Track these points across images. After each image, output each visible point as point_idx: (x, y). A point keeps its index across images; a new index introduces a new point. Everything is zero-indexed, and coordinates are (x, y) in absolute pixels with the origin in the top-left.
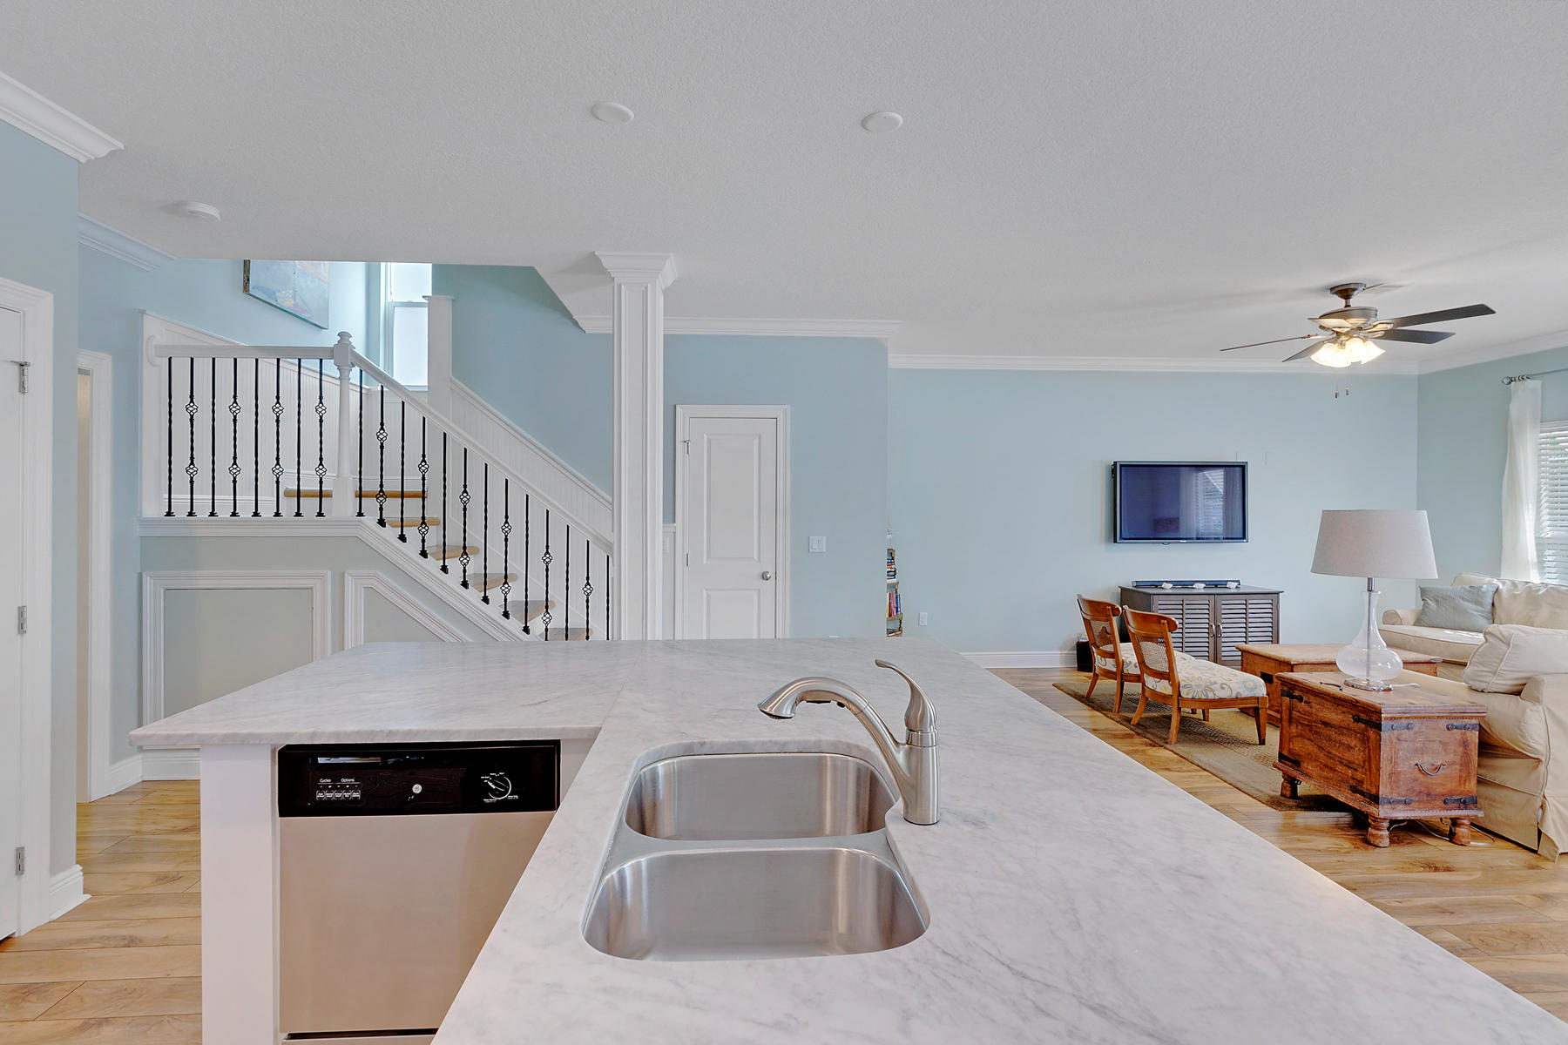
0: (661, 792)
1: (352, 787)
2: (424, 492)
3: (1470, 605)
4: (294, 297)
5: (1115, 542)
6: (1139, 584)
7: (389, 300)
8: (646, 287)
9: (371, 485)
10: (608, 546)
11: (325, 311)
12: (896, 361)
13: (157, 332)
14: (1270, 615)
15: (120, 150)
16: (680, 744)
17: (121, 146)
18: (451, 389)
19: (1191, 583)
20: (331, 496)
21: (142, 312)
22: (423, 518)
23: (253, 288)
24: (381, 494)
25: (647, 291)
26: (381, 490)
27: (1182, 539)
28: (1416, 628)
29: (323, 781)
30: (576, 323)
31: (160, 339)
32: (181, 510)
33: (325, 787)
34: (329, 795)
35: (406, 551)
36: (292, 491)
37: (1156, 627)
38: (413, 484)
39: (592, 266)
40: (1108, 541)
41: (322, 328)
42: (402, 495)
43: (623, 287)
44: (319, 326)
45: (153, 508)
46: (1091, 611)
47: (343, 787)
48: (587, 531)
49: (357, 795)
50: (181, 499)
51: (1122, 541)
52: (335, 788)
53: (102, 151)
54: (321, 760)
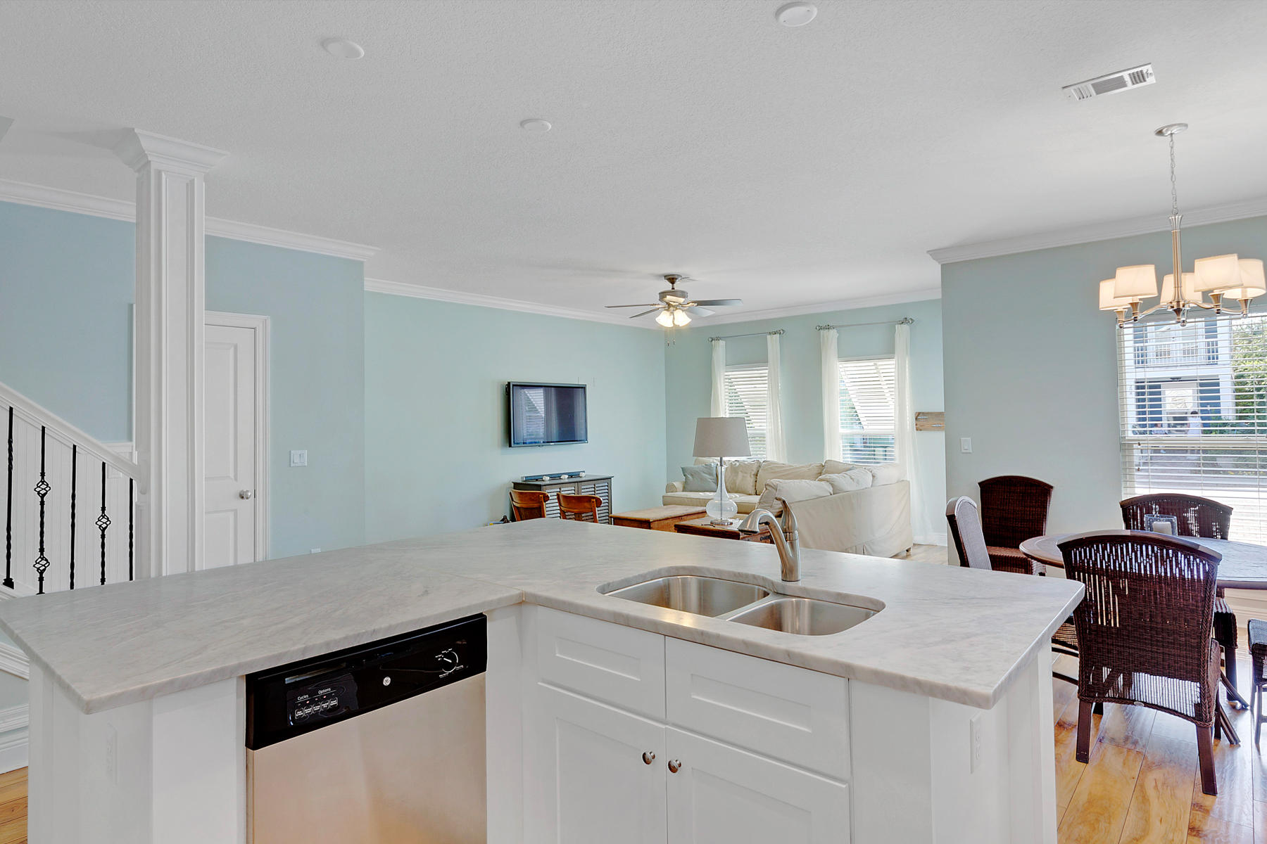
1: (329, 697)
3: (707, 475)
5: (510, 446)
6: (528, 479)
12: (370, 284)
14: (607, 494)
19: (558, 476)
27: (552, 442)
28: (684, 493)
29: (300, 699)
33: (304, 705)
34: (308, 711)
37: (587, 505)
40: (504, 446)
46: (521, 500)
47: (322, 700)
49: (334, 703)
51: (516, 445)
52: (314, 702)
54: (288, 680)
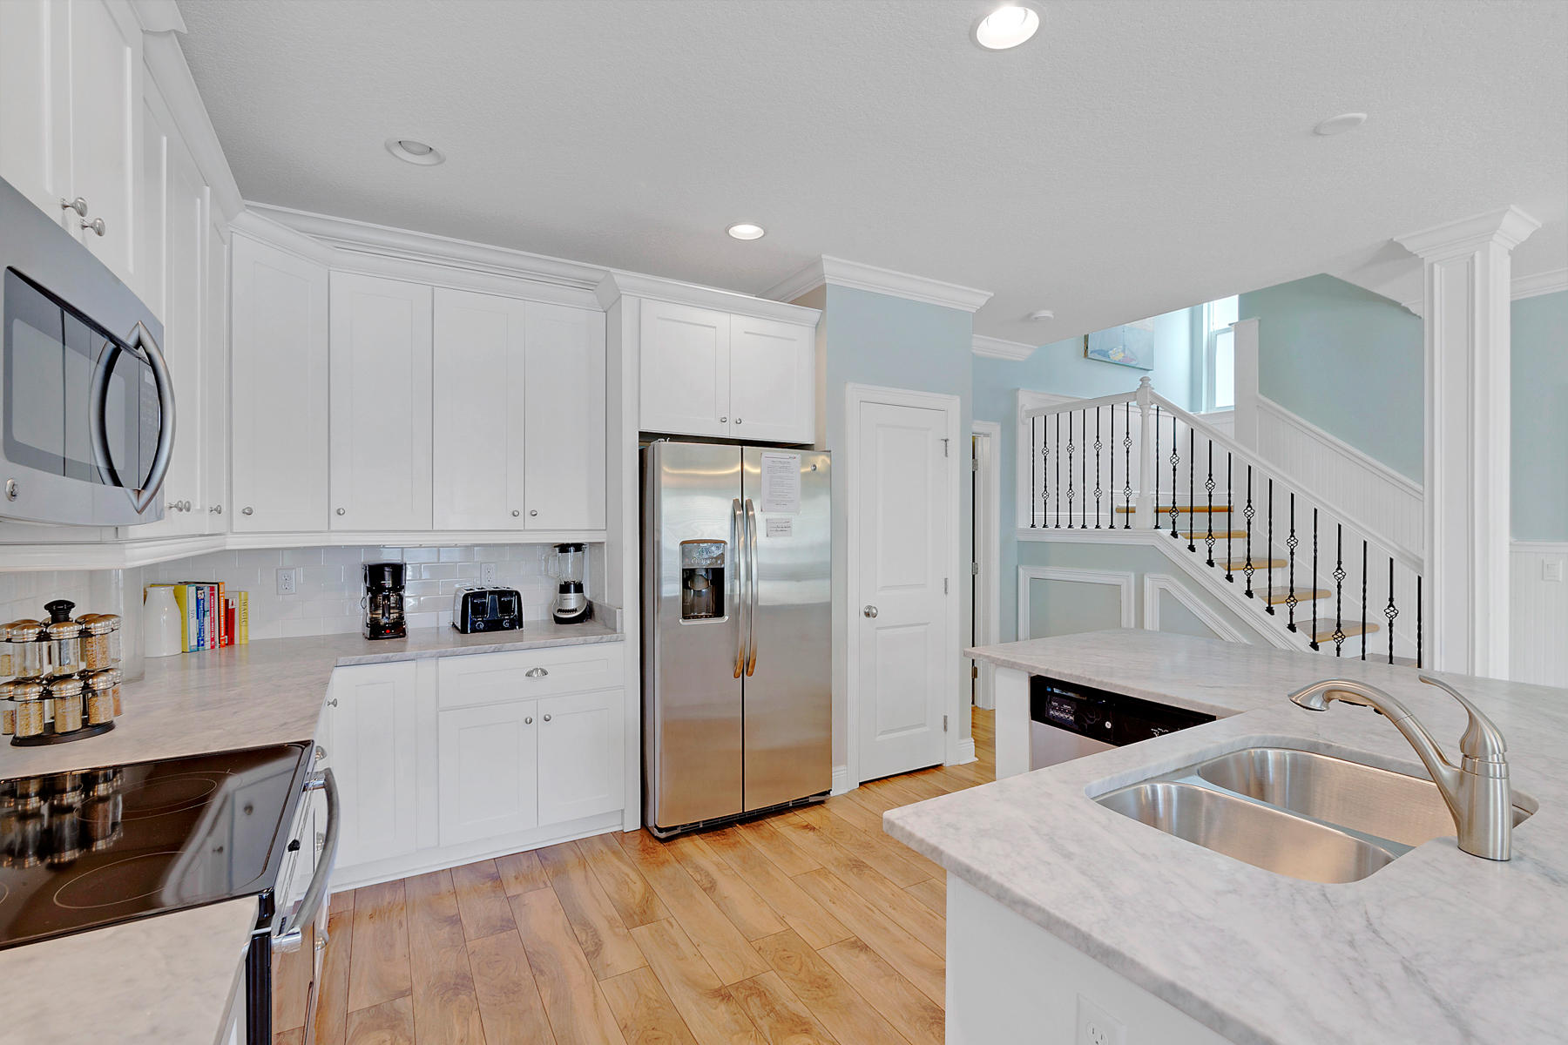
0: (1271, 774)
1: (1070, 713)
2: (1229, 507)
4: (1124, 351)
7: (1211, 330)
8: (1473, 258)
9: (1166, 502)
10: (1419, 564)
11: (1150, 355)
13: (1027, 401)
15: (992, 297)
16: (1304, 740)
17: (992, 295)
18: (1258, 406)
20: (1134, 512)
21: (1018, 389)
22: (1210, 530)
23: (1092, 352)
24: (1174, 509)
25: (1473, 262)
26: (1174, 507)
29: (1053, 704)
30: (1406, 311)
31: (1028, 407)
32: (1039, 523)
33: (1054, 708)
34: (1057, 714)
35: (1194, 560)
36: (1123, 508)
38: (1220, 500)
39: (1394, 252)
41: (1148, 370)
42: (1210, 510)
43: (1436, 267)
44: (1144, 369)
45: (1023, 522)
47: (1064, 711)
48: (1391, 547)
49: (1071, 718)
50: (1039, 514)
52: (1060, 710)
53: (983, 301)
54: (1055, 690)
